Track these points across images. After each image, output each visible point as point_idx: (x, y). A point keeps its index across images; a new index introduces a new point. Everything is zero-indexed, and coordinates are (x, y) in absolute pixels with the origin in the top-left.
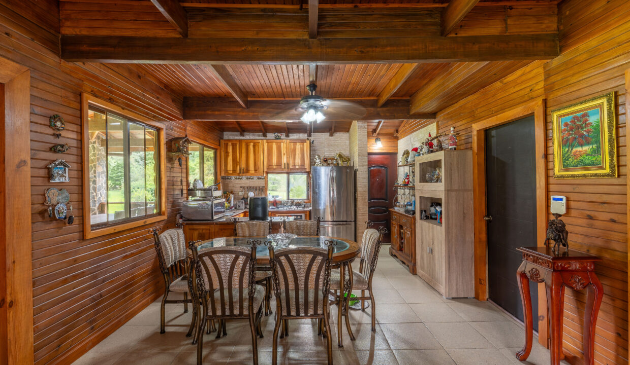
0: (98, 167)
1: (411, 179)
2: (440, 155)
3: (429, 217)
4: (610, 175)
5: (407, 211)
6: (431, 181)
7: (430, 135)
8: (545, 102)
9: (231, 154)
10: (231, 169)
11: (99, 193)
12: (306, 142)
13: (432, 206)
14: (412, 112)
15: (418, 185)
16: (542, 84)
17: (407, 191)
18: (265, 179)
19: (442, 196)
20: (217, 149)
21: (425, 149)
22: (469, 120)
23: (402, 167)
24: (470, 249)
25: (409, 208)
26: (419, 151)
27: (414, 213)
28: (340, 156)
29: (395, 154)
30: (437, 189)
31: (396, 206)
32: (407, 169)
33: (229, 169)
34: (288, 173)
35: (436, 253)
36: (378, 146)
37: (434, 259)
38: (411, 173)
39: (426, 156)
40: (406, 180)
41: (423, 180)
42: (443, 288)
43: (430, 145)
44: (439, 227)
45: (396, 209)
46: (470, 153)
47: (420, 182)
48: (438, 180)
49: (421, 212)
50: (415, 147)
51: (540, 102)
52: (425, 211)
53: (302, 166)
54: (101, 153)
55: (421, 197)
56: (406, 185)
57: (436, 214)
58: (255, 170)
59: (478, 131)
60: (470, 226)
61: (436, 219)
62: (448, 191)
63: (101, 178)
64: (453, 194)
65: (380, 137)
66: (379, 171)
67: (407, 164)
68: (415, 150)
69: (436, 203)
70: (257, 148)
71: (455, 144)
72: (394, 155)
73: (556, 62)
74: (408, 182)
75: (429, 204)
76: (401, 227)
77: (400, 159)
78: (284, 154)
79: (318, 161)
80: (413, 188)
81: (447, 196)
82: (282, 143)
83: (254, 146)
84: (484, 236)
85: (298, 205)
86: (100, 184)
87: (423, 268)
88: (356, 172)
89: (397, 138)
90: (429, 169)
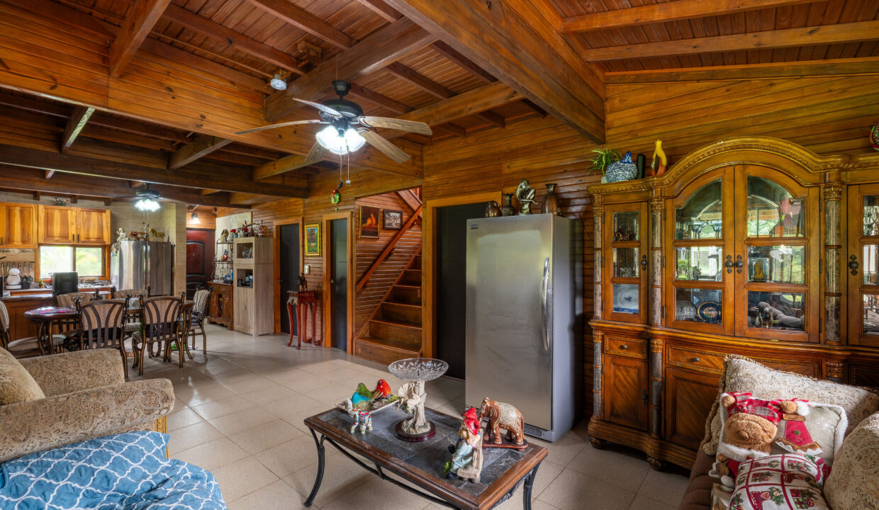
1: (229, 255)
2: (252, 240)
3: (244, 284)
4: (319, 256)
5: (226, 282)
6: (246, 257)
7: (246, 223)
8: (303, 218)
12: (105, 212)
13: (247, 276)
14: (232, 203)
15: (236, 260)
16: (302, 210)
17: (225, 266)
18: (37, 252)
19: (253, 267)
21: (241, 233)
22: (272, 217)
23: (221, 245)
24: (271, 301)
25: (228, 279)
26: (237, 231)
27: (232, 282)
28: (153, 231)
29: (214, 230)
30: (249, 263)
31: (214, 279)
32: (226, 246)
34: (74, 246)
35: (248, 308)
36: (195, 222)
37: (247, 313)
38: (230, 251)
39: (242, 239)
40: (225, 256)
41: (240, 256)
42: (253, 331)
43: (245, 229)
44: (251, 289)
45: (215, 281)
46: (271, 240)
47: (238, 257)
48: (251, 256)
49: (238, 280)
50: (233, 228)
51: (301, 218)
52: (241, 280)
53: (100, 238)
55: (238, 270)
56: (225, 260)
57: (249, 282)
58: (24, 242)
59: (277, 226)
60: (271, 287)
61: (249, 285)
62: (257, 264)
64: (260, 266)
65: (198, 214)
66: (195, 246)
67: (225, 242)
68: (234, 231)
69: (249, 272)
70: (26, 213)
71: (263, 232)
72: (212, 232)
73: (307, 201)
74: (227, 258)
75: (244, 275)
76: (220, 296)
77: (218, 236)
78: (72, 224)
79: (121, 234)
80: (231, 263)
81: (256, 268)
82: (69, 212)
83: (22, 212)
84: (279, 293)
85: (92, 282)
87: (239, 323)
88: (172, 247)
89: (216, 216)
90: (245, 247)
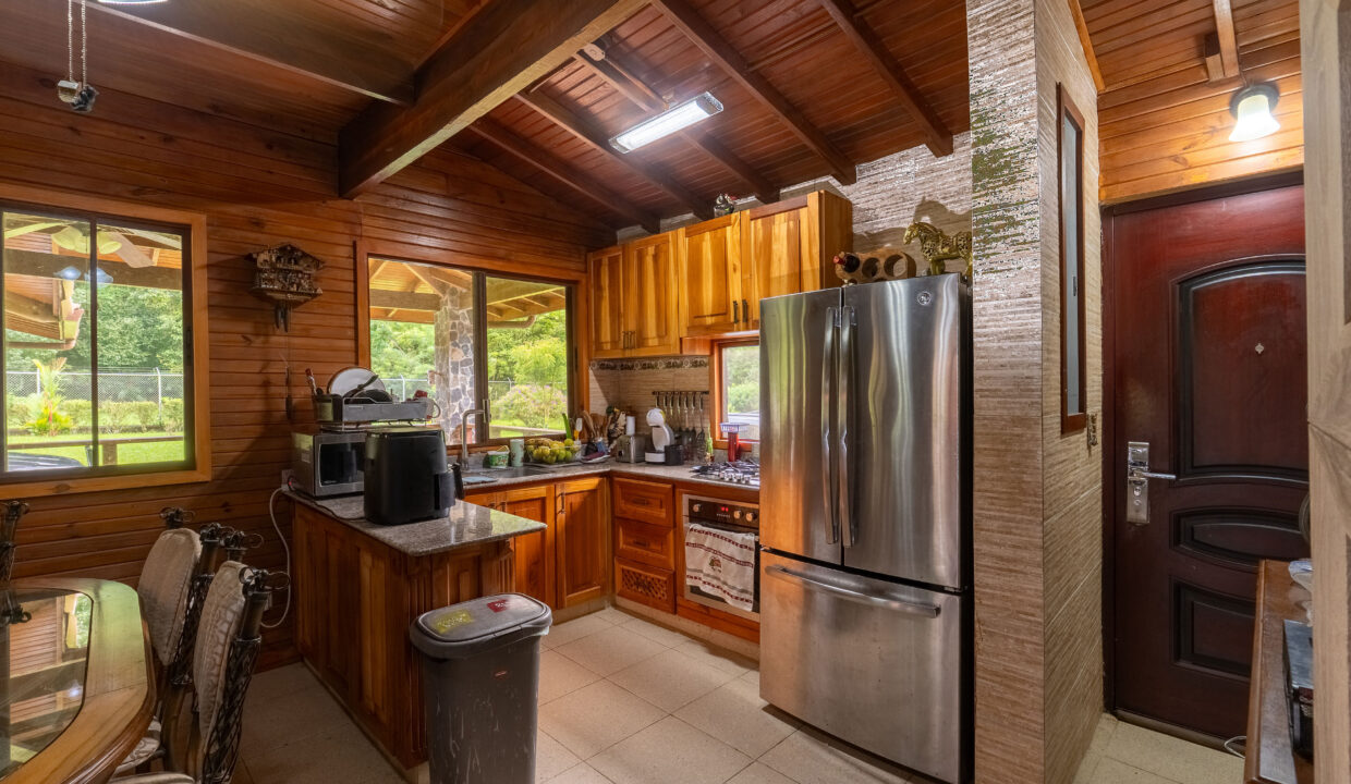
0: (453, 351)
9: (606, 294)
10: (608, 339)
11: (456, 404)
12: (806, 204)
20: (576, 282)
28: (925, 233)
33: (603, 340)
54: (460, 324)
58: (661, 337)
63: (460, 375)
78: (735, 270)
82: (728, 229)
83: (656, 258)
86: (459, 387)
